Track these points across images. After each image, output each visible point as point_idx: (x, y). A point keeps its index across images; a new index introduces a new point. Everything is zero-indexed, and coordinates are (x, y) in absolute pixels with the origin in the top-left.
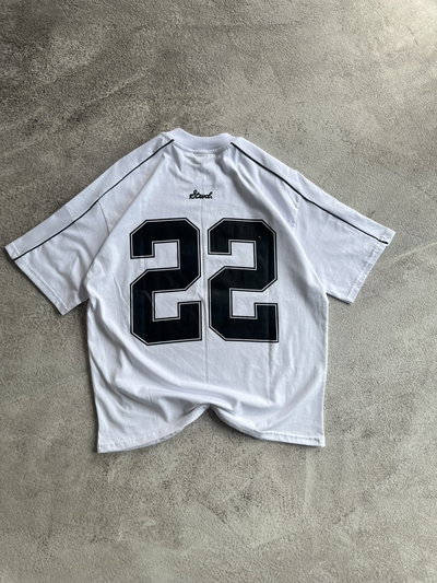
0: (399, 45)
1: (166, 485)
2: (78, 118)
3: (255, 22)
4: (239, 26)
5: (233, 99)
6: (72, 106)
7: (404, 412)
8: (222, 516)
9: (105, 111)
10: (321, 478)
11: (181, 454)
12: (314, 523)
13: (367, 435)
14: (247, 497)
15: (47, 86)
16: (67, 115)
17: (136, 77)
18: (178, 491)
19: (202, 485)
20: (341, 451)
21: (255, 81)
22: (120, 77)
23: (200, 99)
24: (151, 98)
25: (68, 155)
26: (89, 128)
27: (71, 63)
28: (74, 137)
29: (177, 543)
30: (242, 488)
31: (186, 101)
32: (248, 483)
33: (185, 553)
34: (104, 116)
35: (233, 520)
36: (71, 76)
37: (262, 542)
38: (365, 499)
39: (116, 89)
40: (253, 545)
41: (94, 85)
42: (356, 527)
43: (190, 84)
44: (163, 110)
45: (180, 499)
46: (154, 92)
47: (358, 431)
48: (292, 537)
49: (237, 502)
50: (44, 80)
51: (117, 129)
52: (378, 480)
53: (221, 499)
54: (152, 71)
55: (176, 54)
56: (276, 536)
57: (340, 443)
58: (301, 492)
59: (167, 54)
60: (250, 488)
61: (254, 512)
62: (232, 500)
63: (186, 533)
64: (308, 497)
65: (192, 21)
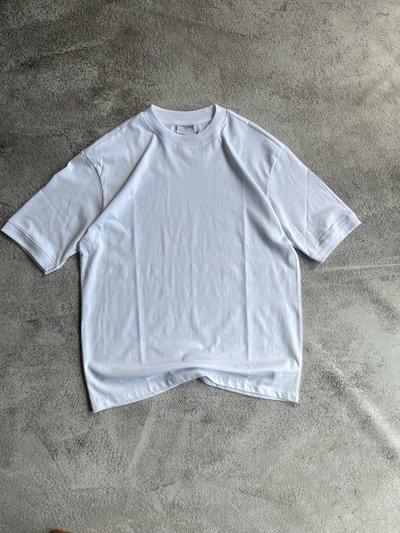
0: (342, 83)
1: (12, 411)
2: (32, 65)
3: (217, 25)
4: (201, 25)
5: (176, 88)
6: (29, 53)
7: (246, 410)
8: (53, 452)
9: (57, 65)
10: (153, 447)
11: (33, 388)
12: (134, 483)
13: (206, 420)
14: (81, 443)
15: (13, 30)
16: (22, 59)
17: (94, 43)
18: (21, 421)
19: (43, 421)
20: (178, 428)
21: (201, 79)
22: (80, 39)
23: (146, 80)
24: (102, 66)
25: (12, 95)
26: (38, 76)
27: (40, 16)
28: (22, 80)
29: (7, 464)
30: (79, 434)
31: (132, 77)
32: (86, 431)
33: (11, 475)
34: (54, 69)
35: (62, 460)
36: (37, 26)
37: (82, 486)
38: (187, 476)
39: (73, 48)
40: (74, 487)
41: (54, 40)
42: (171, 499)
43: (141, 63)
44: (110, 79)
45: (20, 427)
46: (107, 61)
47: (199, 415)
48: (111, 490)
49: (70, 445)
50: (13, 24)
51: (63, 84)
52: (204, 463)
53: (57, 438)
54: (111, 42)
55: (137, 33)
56: (96, 485)
57: (179, 421)
58: (131, 453)
59: (128, 32)
60: (86, 436)
61: (83, 458)
62: (66, 442)
63: (17, 458)
64: (135, 460)
65: (159, 8)
